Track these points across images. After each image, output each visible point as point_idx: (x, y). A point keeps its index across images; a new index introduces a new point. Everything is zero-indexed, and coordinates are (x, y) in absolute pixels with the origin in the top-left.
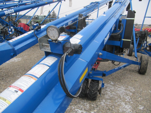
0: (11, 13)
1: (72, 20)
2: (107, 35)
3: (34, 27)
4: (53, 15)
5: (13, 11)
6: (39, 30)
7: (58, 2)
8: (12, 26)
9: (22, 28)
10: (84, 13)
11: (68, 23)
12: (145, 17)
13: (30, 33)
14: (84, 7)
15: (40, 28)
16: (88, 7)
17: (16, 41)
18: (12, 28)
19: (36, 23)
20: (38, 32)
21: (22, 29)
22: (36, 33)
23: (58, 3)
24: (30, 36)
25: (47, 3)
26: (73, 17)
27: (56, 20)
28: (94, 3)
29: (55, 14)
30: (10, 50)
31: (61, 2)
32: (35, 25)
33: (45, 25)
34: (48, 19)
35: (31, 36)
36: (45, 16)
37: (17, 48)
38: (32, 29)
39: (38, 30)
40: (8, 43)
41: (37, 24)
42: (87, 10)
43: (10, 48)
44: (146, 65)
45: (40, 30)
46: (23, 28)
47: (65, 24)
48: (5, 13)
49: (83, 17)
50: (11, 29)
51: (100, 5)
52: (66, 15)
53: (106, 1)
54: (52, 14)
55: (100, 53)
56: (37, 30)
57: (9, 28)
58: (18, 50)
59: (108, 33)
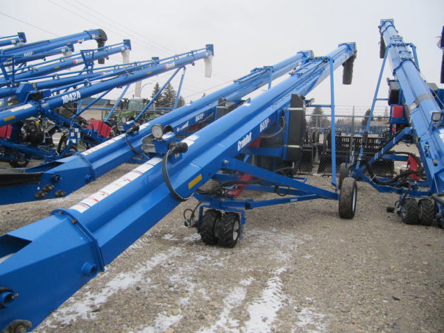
0: (74, 99)
1: (205, 113)
2: (245, 136)
3: (127, 127)
4: (167, 95)
5: (79, 96)
6: (136, 132)
7: (176, 70)
8: (76, 126)
9: (95, 130)
10: (235, 94)
11: (194, 118)
12: (375, 100)
13: (118, 138)
14: (235, 82)
15: (137, 129)
16: (243, 80)
17: (93, 153)
18: (77, 130)
19: (129, 120)
20: (133, 138)
21: (96, 133)
22: (130, 138)
23: (178, 71)
24: (117, 145)
25: (151, 72)
26: (208, 105)
27: (172, 112)
28: (260, 70)
29: (173, 91)
30: (84, 168)
31: (185, 68)
32: (128, 123)
33: (147, 124)
34: (153, 108)
35: (120, 146)
36: (145, 101)
37: (96, 165)
38: (123, 132)
39: (133, 133)
40: (81, 156)
41: (132, 121)
42: (242, 87)
43: (84, 165)
44: (348, 197)
45: (138, 133)
46: (98, 132)
47: (189, 120)
48: (62, 101)
49: (226, 105)
50: (76, 134)
51: (273, 74)
52: (191, 102)
53: (294, 63)
54: (165, 94)
55: (226, 161)
56: (131, 134)
57: (71, 131)
58: (97, 169)
59: (248, 134)
